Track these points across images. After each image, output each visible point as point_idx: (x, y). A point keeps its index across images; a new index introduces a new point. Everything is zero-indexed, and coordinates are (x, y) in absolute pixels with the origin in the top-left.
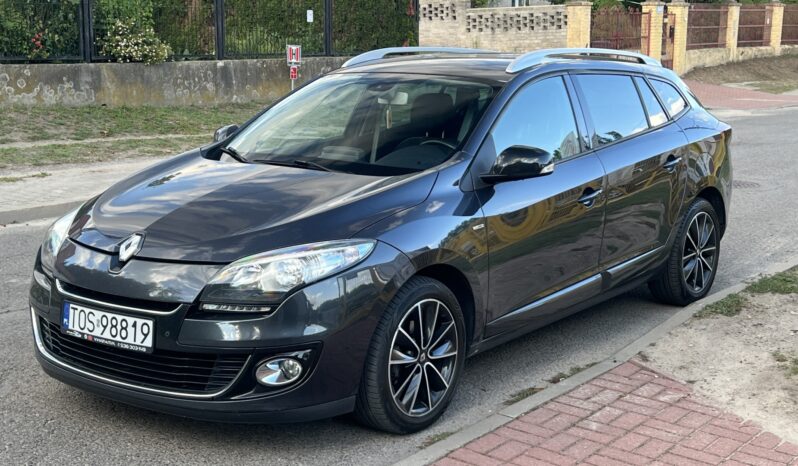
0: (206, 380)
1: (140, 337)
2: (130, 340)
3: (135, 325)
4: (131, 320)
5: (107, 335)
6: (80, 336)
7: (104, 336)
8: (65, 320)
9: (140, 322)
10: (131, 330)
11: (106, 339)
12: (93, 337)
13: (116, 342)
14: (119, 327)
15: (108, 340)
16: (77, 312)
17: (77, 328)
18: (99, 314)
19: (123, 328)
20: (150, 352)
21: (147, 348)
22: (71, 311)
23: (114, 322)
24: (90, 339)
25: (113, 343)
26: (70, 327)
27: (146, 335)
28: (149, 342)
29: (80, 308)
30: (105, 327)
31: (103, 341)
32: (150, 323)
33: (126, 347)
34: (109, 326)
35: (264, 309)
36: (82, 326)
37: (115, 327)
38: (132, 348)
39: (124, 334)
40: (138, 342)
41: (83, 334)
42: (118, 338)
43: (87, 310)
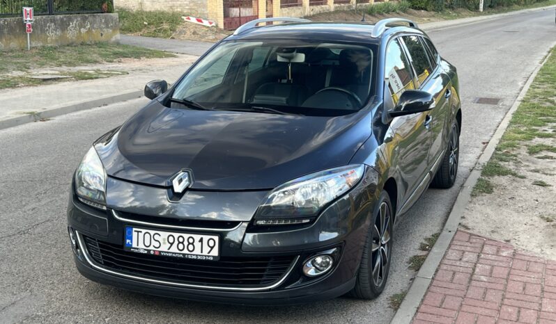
0: (261, 276)
1: (206, 249)
2: (197, 251)
3: (201, 240)
4: (197, 237)
5: (174, 249)
6: (146, 252)
7: (171, 250)
8: (128, 241)
9: (206, 238)
10: (197, 245)
11: (173, 253)
12: (160, 252)
13: (184, 255)
14: (186, 243)
15: (175, 253)
16: (141, 235)
17: (141, 246)
18: (164, 235)
19: (189, 243)
20: (217, 260)
21: (213, 257)
22: (135, 234)
23: (181, 240)
24: (157, 253)
25: (181, 255)
26: (134, 245)
27: (212, 248)
28: (215, 252)
29: (144, 231)
30: (172, 244)
31: (170, 255)
32: (216, 238)
33: (195, 257)
34: (176, 242)
35: (304, 221)
36: (147, 244)
37: (182, 243)
38: (199, 258)
39: (191, 247)
40: (205, 253)
41: (149, 251)
42: (186, 251)
43: (152, 232)
